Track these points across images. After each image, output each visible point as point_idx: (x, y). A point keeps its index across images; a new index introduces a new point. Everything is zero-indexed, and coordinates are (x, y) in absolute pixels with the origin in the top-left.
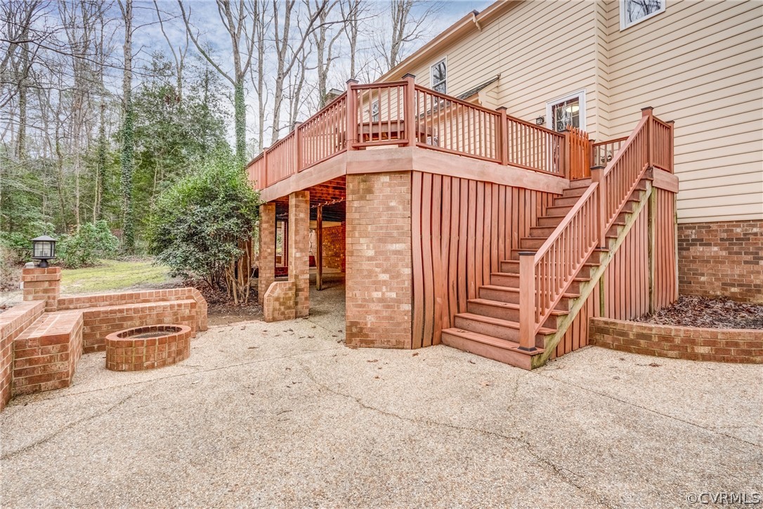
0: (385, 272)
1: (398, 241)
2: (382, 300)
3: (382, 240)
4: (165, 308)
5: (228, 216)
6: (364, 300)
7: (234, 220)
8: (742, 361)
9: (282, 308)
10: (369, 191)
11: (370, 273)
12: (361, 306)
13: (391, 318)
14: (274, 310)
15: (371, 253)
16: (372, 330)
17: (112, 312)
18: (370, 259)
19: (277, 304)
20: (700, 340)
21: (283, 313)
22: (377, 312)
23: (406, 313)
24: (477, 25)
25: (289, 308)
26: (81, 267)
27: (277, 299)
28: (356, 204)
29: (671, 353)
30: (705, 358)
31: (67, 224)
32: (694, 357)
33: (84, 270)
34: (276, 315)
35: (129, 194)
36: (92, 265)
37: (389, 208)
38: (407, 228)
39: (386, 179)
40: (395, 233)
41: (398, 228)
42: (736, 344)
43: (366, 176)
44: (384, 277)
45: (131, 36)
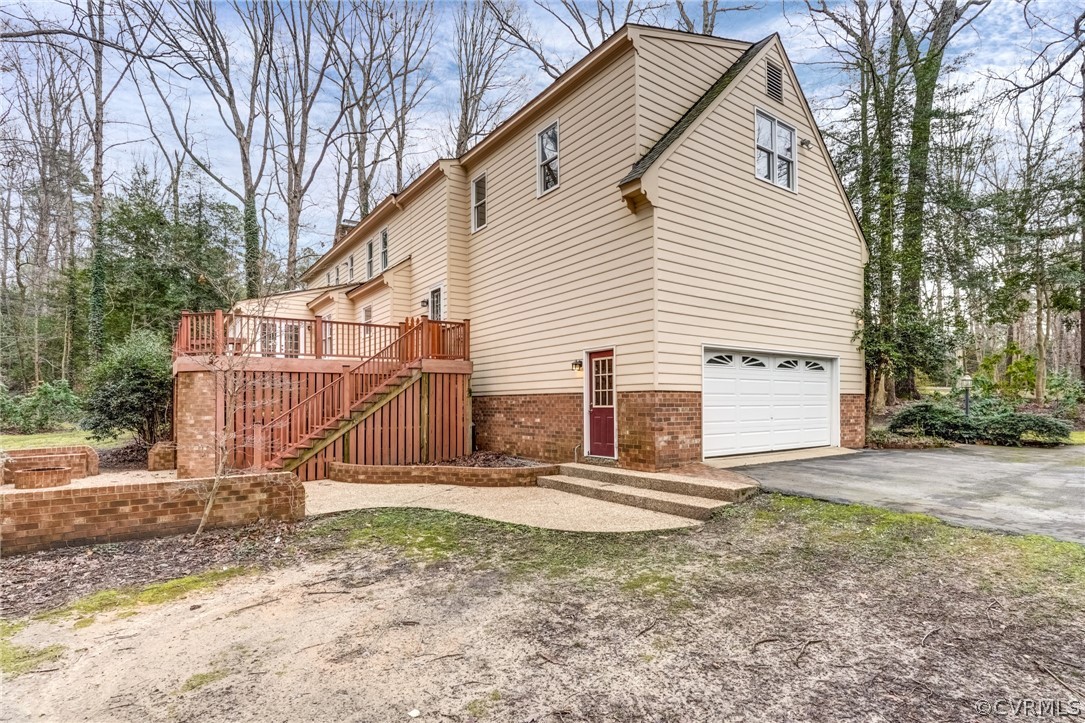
0: (200, 434)
1: (207, 414)
2: (198, 452)
3: (199, 414)
4: (61, 458)
5: (134, 391)
6: (188, 451)
7: (139, 394)
8: (379, 483)
9: (162, 461)
10: (192, 382)
11: (192, 435)
12: (186, 455)
13: (204, 463)
14: (155, 462)
15: (192, 422)
16: (193, 470)
17: (23, 459)
18: (192, 426)
19: (157, 459)
20: (360, 471)
21: (163, 465)
22: (195, 459)
23: (212, 459)
24: (398, 205)
25: (169, 461)
26: (38, 432)
27: (158, 454)
28: (184, 391)
29: (349, 480)
30: (363, 482)
31: (27, 381)
32: (358, 481)
33: (41, 435)
34: (157, 466)
35: (100, 346)
36: (51, 430)
37: (204, 394)
38: (213, 406)
39: (201, 375)
40: (206, 410)
41: (207, 406)
42: (377, 473)
43: (190, 374)
44: (200, 437)
45: (101, 157)
